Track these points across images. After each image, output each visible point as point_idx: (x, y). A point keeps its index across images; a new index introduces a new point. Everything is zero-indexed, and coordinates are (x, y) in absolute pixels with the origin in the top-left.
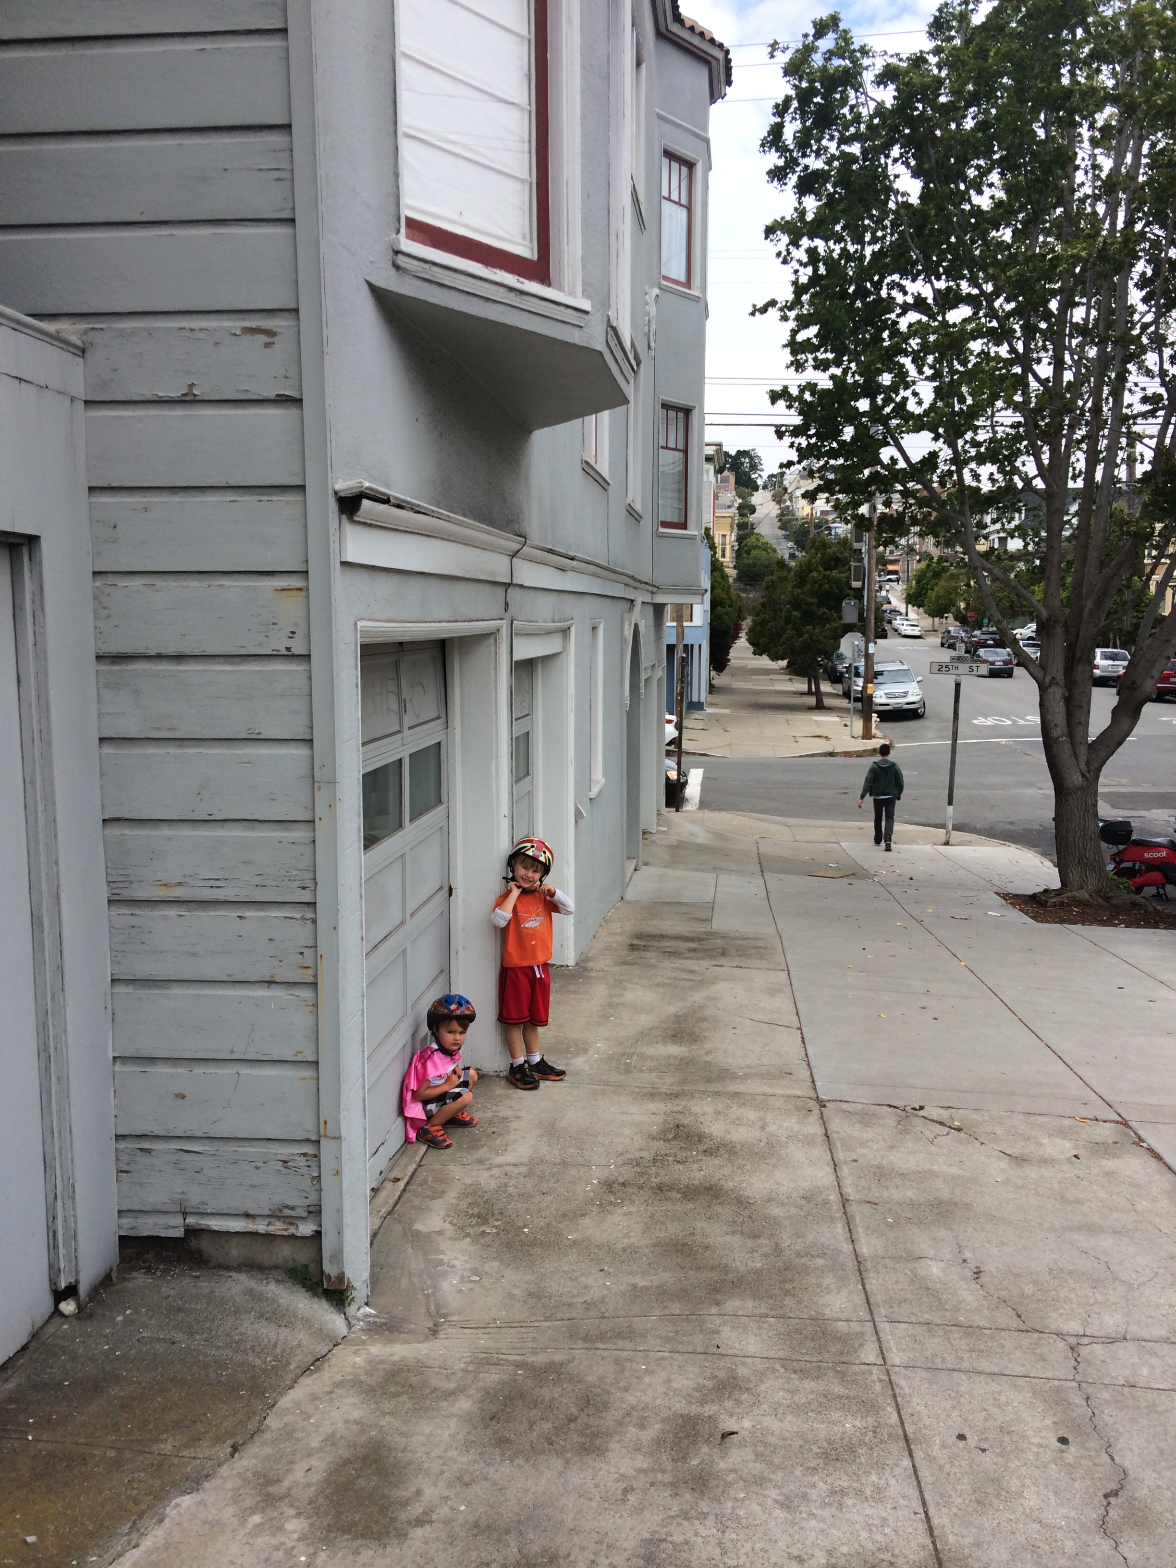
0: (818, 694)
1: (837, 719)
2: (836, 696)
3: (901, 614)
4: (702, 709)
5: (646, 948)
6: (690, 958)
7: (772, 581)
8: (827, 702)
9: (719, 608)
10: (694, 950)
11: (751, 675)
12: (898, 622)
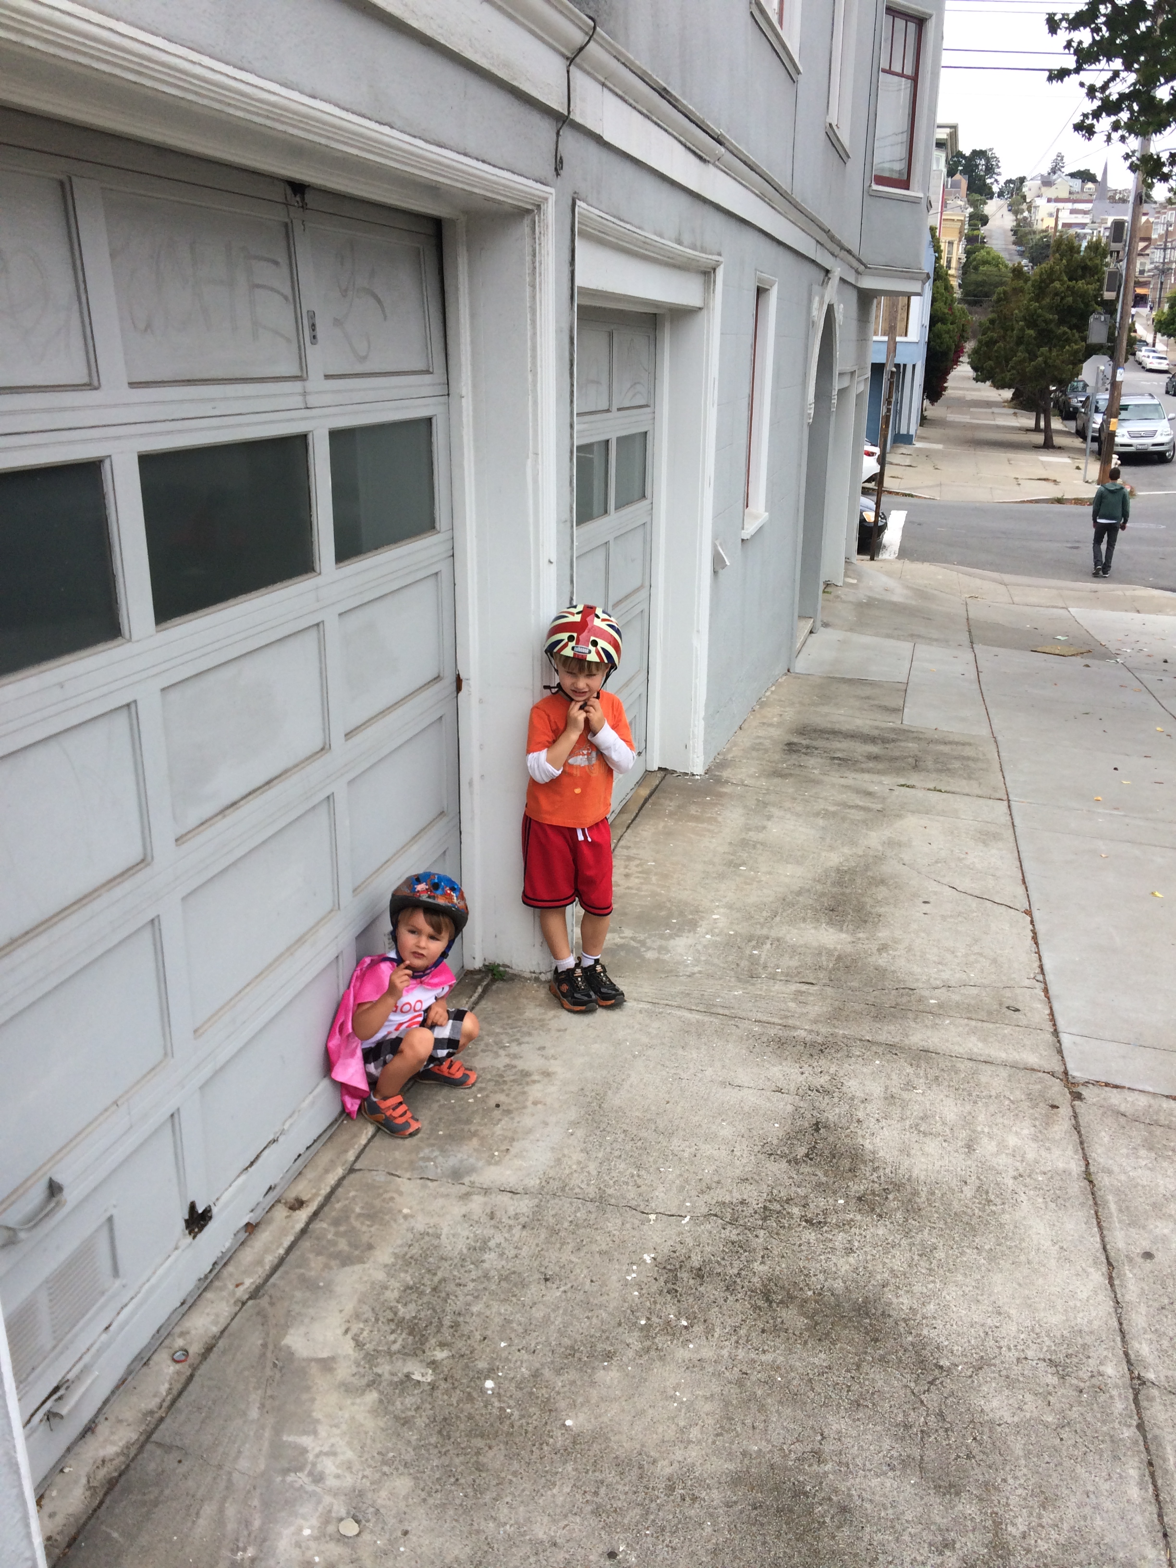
0: (1048, 432)
1: (1067, 460)
2: (1068, 434)
3: (1147, 345)
4: (911, 443)
5: (809, 750)
6: (869, 771)
7: (1005, 292)
8: (1058, 440)
9: (939, 325)
10: (876, 758)
11: (970, 407)
12: (1143, 354)
